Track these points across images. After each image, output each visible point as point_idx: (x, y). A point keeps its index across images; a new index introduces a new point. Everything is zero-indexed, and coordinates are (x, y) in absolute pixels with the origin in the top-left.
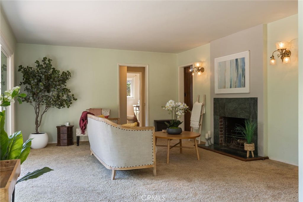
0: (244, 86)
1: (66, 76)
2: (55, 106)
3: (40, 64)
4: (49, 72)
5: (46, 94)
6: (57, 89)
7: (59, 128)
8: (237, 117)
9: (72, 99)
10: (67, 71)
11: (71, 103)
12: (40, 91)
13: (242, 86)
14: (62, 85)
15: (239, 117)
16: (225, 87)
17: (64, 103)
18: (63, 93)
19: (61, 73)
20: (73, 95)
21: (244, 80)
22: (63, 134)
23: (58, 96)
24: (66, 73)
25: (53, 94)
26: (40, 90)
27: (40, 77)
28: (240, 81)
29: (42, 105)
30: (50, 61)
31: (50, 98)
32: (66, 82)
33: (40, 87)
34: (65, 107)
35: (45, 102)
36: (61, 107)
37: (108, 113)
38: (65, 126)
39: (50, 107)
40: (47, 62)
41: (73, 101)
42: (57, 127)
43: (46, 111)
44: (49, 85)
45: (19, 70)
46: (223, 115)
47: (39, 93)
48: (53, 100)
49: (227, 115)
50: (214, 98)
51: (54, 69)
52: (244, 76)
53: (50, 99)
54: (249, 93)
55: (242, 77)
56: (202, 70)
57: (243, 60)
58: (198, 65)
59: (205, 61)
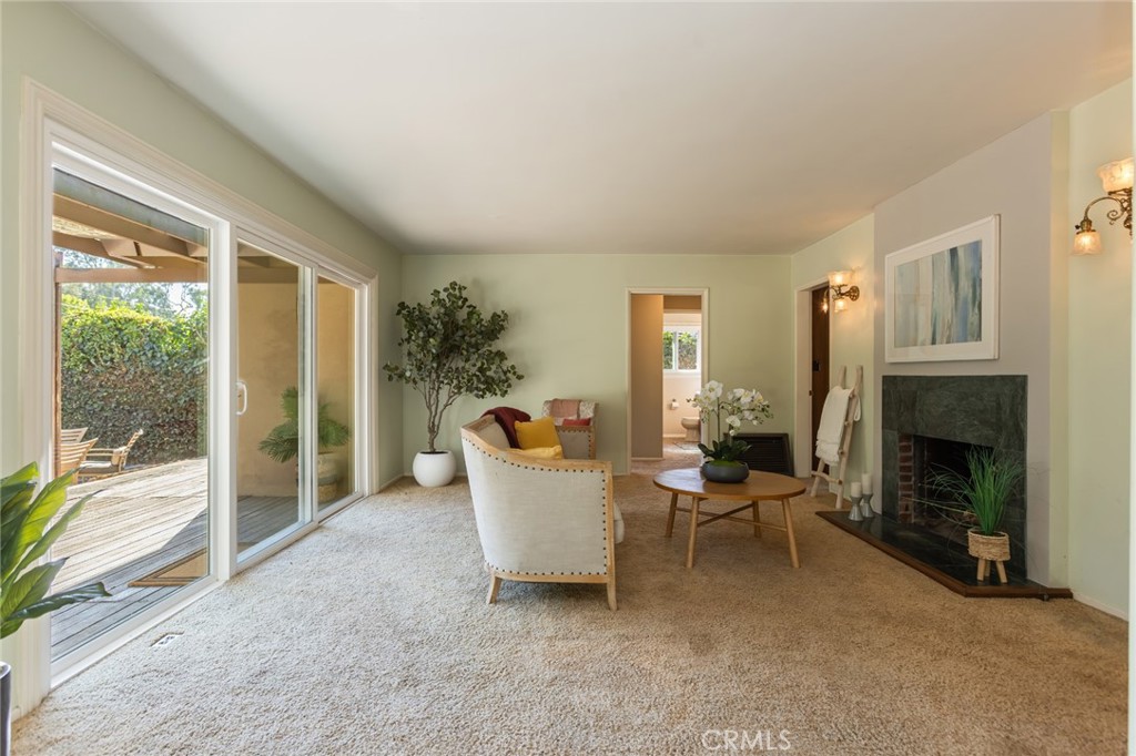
0: (979, 337)
1: (497, 325)
3: (440, 297)
9: (512, 377)
10: (502, 312)
11: (509, 386)
13: (969, 337)
14: (493, 344)
16: (914, 343)
17: (494, 386)
19: (487, 317)
20: (513, 367)
21: (977, 317)
24: (499, 316)
28: (965, 320)
30: (464, 289)
32: (499, 336)
39: (460, 394)
40: (456, 293)
41: (513, 381)
45: (399, 313)
51: (471, 307)
52: (977, 303)
54: (995, 360)
55: (970, 307)
56: (854, 293)
57: (976, 250)
58: (839, 279)
59: (861, 265)
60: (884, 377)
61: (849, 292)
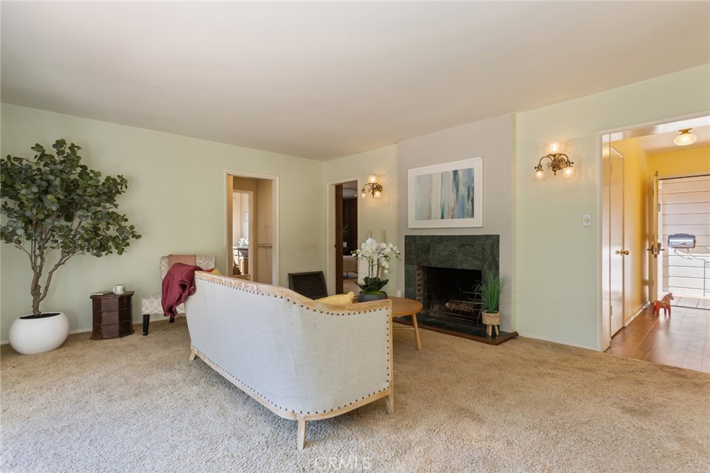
0: (472, 216)
1: (114, 188)
2: (88, 250)
3: (46, 153)
4: (74, 172)
5: (63, 223)
6: (95, 213)
7: (96, 300)
8: (453, 267)
9: (130, 237)
10: (118, 176)
11: (128, 244)
12: (47, 216)
13: (466, 216)
14: (108, 205)
15: (459, 267)
16: (430, 218)
17: (110, 244)
18: (111, 221)
19: (102, 179)
20: (132, 227)
21: (471, 206)
22: (108, 311)
23: (96, 230)
24: (114, 180)
25: (83, 224)
26: (46, 213)
27: (48, 181)
28: (463, 207)
29: (53, 248)
30: (76, 149)
31: (73, 233)
32: (115, 198)
33: (46, 205)
34: (111, 252)
35: (60, 241)
36: (103, 253)
37: (211, 263)
38: (112, 293)
39: (74, 253)
40: (67, 150)
41: (131, 240)
42: (91, 298)
43: (63, 263)
44: (70, 203)
46: (426, 264)
47: (43, 220)
48: (82, 237)
49: (434, 264)
50: (406, 236)
51: (84, 168)
52: (471, 199)
53: (75, 236)
54: (481, 227)
55: (466, 201)
57: (470, 172)
58: (373, 180)
59: (383, 173)
60: (406, 237)
61: (377, 188)
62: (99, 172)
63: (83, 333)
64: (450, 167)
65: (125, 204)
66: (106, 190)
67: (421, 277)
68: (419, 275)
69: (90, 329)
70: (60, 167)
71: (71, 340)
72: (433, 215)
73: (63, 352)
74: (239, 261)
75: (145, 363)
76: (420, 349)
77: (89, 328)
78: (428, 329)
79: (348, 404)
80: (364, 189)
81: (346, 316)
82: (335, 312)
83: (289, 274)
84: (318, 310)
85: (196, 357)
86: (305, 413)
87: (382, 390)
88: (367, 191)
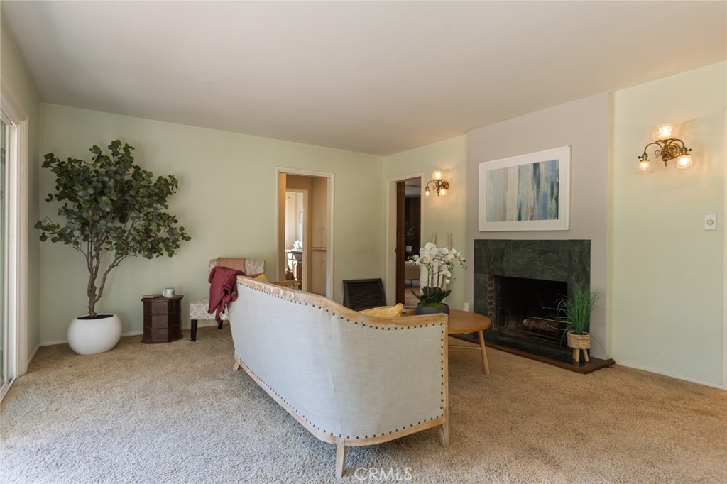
0: (557, 216)
1: (165, 188)
2: (140, 252)
3: (102, 154)
4: (127, 173)
5: (118, 224)
6: (146, 215)
7: (147, 302)
8: (532, 278)
9: (180, 238)
10: (170, 176)
11: (178, 247)
12: (103, 217)
13: (548, 217)
14: (159, 206)
15: (539, 278)
16: (504, 219)
17: (161, 246)
18: (161, 223)
19: (154, 180)
20: (182, 229)
21: (554, 206)
22: (158, 315)
23: (147, 231)
24: (166, 180)
25: (135, 226)
26: (101, 214)
27: (103, 183)
28: (544, 207)
29: (107, 249)
30: (130, 149)
31: (126, 235)
32: (166, 199)
33: (101, 206)
34: (162, 255)
35: (114, 242)
36: (154, 255)
37: (259, 268)
38: (162, 296)
39: (127, 254)
40: (122, 151)
41: (181, 242)
42: (142, 300)
43: (117, 265)
44: (124, 205)
45: (46, 165)
46: (499, 273)
47: (98, 221)
48: (134, 239)
49: (509, 273)
51: (137, 168)
52: (554, 197)
53: (127, 237)
54: (568, 231)
55: (549, 199)
57: (554, 165)
58: (438, 176)
59: (451, 169)
60: (476, 241)
61: (444, 185)
62: (151, 173)
63: (134, 336)
64: (529, 159)
65: (176, 205)
66: (157, 191)
67: (493, 288)
68: (491, 285)
69: (141, 332)
70: (114, 168)
71: (123, 342)
72: (509, 215)
73: (116, 354)
74: (293, 265)
75: (190, 370)
76: (488, 372)
77: (139, 331)
78: (500, 350)
79: (394, 431)
80: (428, 187)
81: (392, 331)
82: (380, 326)
83: (344, 281)
84: (359, 323)
85: (240, 368)
86: (344, 438)
87: (434, 418)
88: (431, 188)
